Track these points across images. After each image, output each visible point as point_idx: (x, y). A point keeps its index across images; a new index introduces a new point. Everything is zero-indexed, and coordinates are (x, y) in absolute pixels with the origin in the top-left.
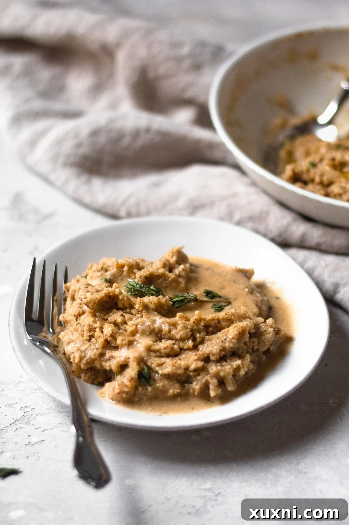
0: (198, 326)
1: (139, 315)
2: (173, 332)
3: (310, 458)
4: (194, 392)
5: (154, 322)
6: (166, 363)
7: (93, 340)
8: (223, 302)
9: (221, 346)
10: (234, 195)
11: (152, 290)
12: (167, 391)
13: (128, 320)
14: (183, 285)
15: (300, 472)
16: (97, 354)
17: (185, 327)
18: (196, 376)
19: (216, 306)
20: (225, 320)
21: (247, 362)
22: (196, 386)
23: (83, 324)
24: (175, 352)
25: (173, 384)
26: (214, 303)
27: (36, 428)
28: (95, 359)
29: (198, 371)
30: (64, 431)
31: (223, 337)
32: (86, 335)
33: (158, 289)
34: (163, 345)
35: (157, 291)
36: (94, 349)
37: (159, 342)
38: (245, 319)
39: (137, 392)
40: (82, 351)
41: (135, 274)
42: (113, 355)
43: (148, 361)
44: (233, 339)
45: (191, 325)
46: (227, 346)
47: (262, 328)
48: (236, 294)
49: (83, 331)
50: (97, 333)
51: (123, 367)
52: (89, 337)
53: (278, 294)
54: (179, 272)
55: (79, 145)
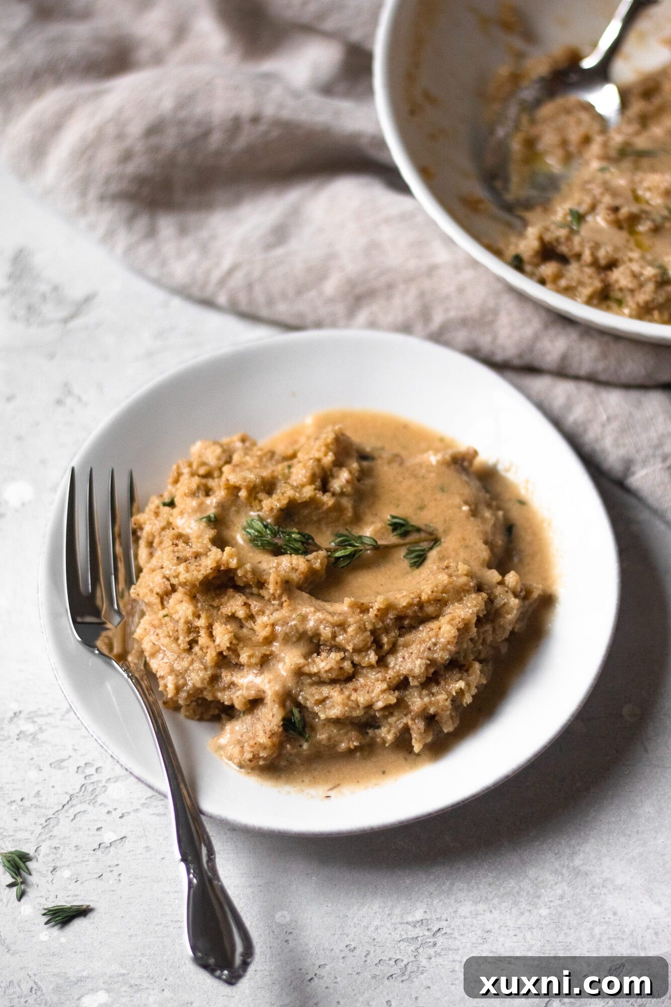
0: (383, 622)
1: (276, 602)
2: (340, 638)
3: (593, 840)
4: (384, 742)
5: (304, 618)
6: (332, 697)
7: (196, 649)
8: (425, 540)
9: (428, 659)
10: (431, 270)
11: (295, 540)
12: (335, 745)
13: (257, 614)
14: (350, 513)
15: (577, 872)
16: (205, 679)
17: (362, 629)
18: (386, 717)
19: (413, 555)
20: (432, 602)
21: (476, 679)
22: (387, 734)
23: (176, 617)
24: (346, 674)
25: (346, 733)
26: (408, 546)
27: (108, 812)
28: (203, 688)
29: (389, 709)
30: (158, 815)
31: (430, 638)
32: (183, 640)
33: (306, 537)
34: (324, 663)
35: (304, 540)
36: (200, 669)
37: (315, 655)
38: (468, 594)
39: (284, 752)
40: (178, 674)
41: (260, 501)
42: (236, 682)
43: (299, 695)
44: (448, 644)
45: (370, 622)
46: (439, 659)
47: (499, 599)
48: (448, 518)
49: (177, 631)
50: (203, 639)
51: (255, 703)
52: (189, 644)
53: (523, 492)
54: (342, 488)
55: (127, 156)
